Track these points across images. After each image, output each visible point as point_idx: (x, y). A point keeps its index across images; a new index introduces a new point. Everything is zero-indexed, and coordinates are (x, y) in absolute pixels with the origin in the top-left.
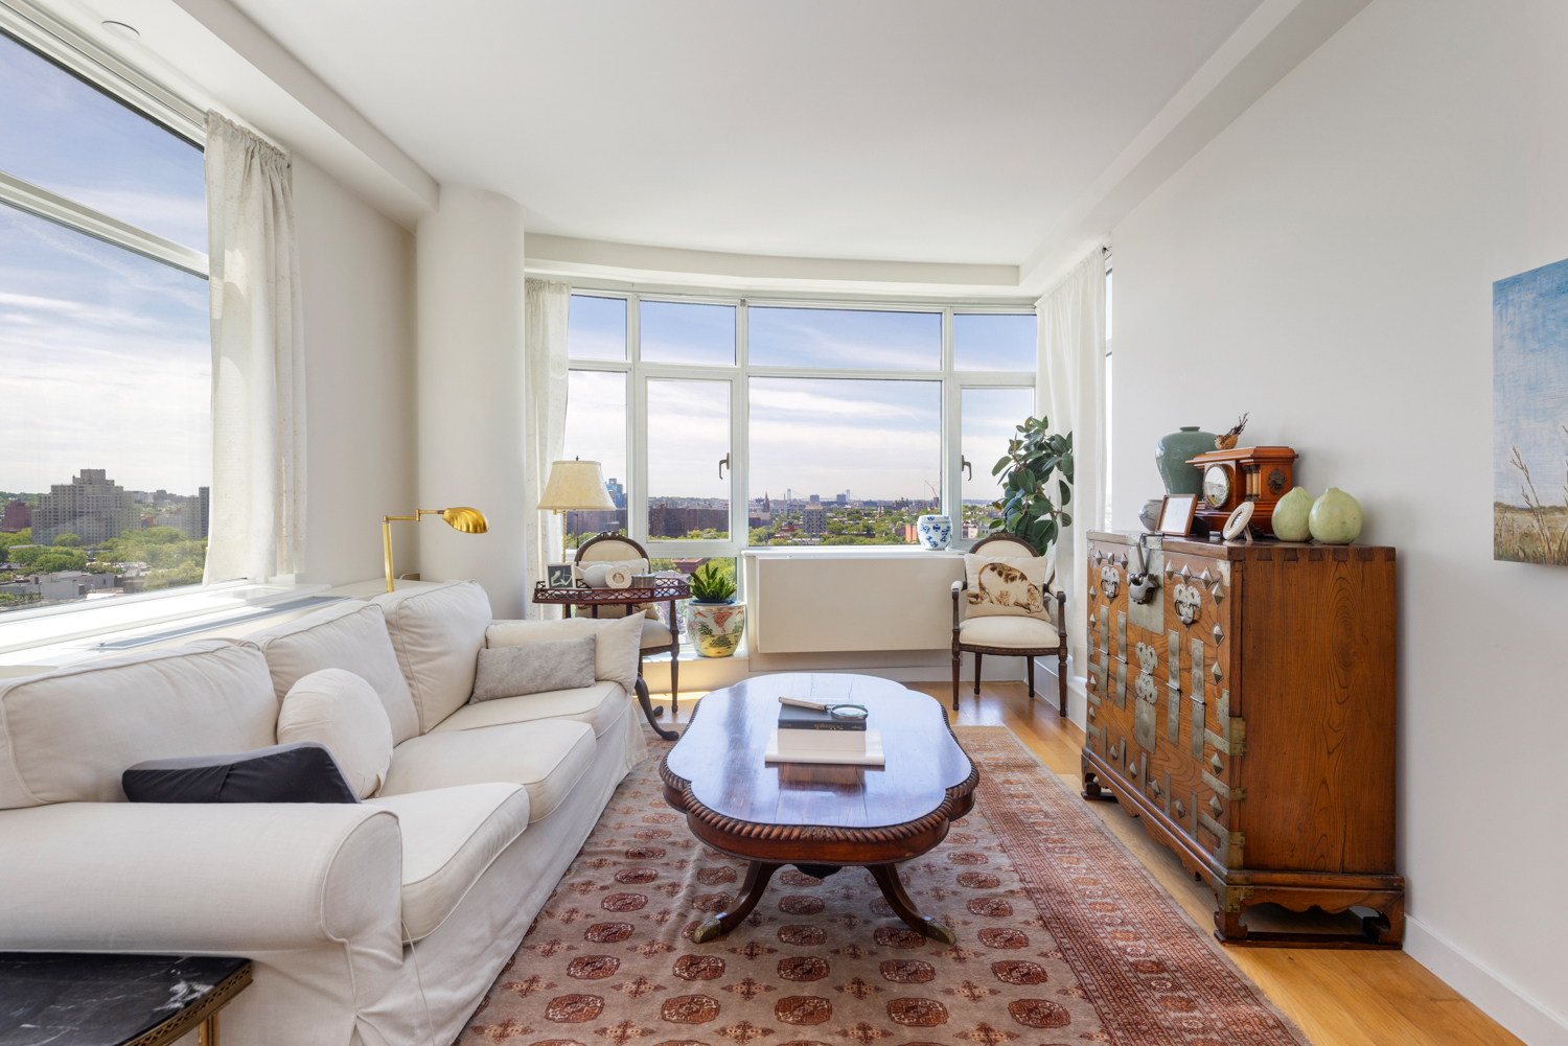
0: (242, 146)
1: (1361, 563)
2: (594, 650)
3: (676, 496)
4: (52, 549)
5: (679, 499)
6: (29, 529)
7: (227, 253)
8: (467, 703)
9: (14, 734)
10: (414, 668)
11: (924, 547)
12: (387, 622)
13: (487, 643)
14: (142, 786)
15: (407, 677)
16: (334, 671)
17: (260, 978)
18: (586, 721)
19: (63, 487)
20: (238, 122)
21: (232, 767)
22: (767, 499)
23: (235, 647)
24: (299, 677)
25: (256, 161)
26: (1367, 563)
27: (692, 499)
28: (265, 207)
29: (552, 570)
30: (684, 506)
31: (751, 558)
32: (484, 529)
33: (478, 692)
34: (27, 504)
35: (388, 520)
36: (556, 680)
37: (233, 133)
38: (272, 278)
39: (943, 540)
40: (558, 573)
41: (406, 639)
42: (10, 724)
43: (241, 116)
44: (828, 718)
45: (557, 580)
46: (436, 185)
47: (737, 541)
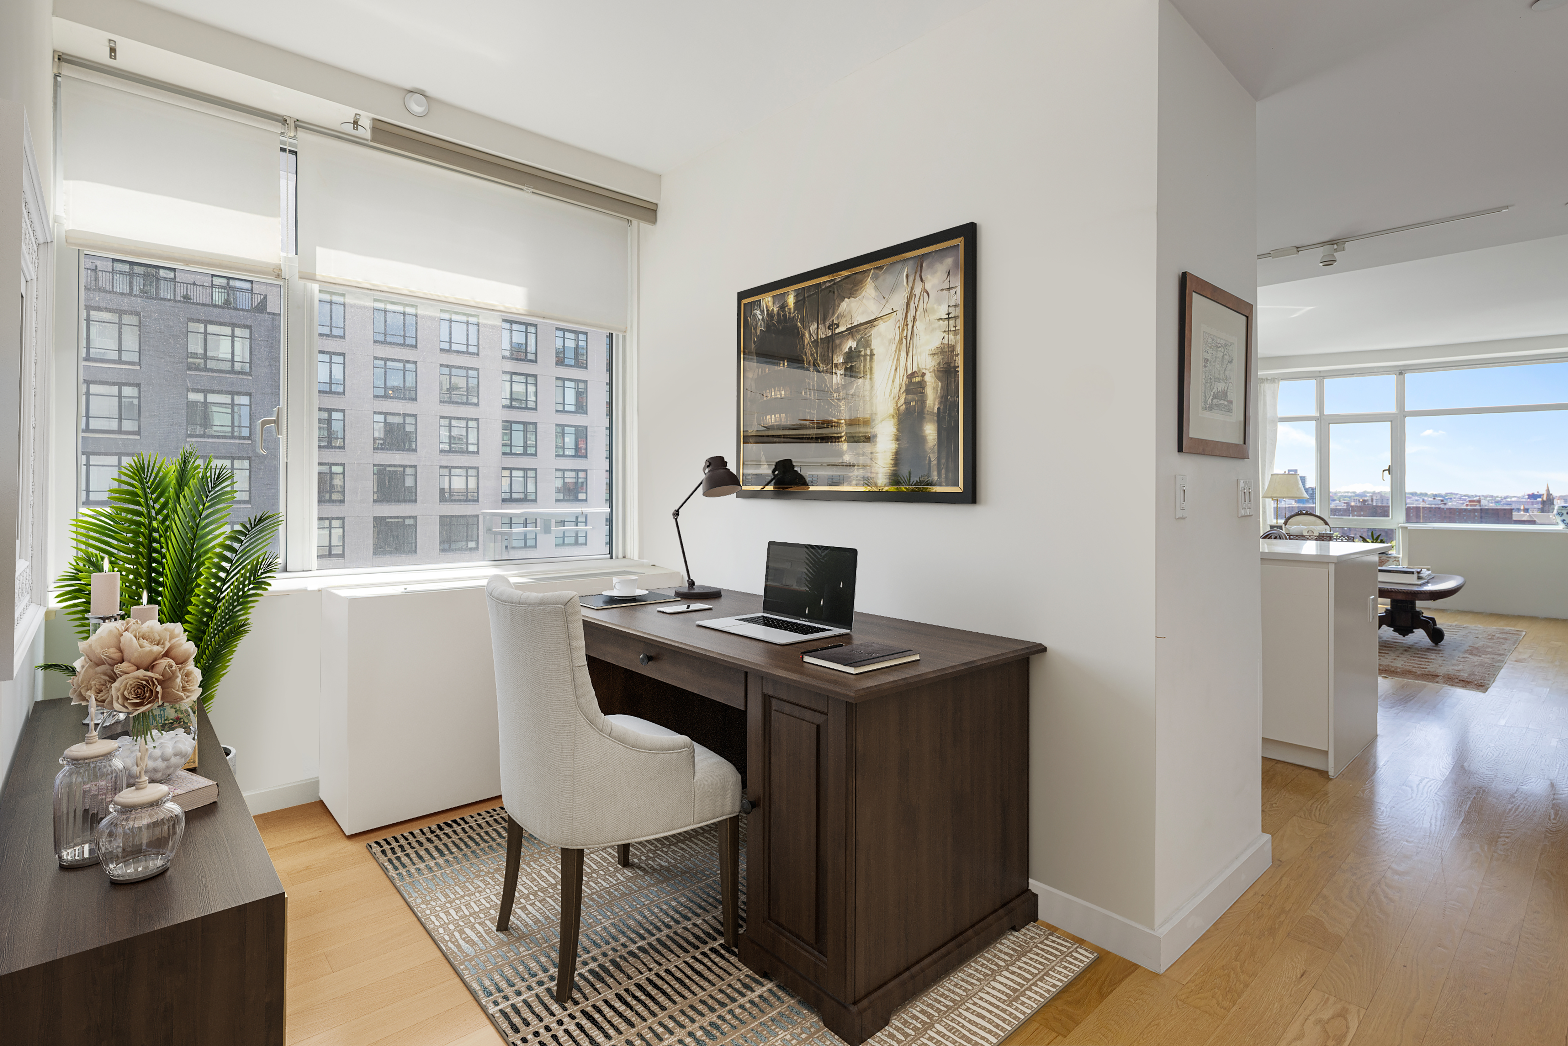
22: (1549, 495)
31: (1404, 528)
47: (1396, 520)
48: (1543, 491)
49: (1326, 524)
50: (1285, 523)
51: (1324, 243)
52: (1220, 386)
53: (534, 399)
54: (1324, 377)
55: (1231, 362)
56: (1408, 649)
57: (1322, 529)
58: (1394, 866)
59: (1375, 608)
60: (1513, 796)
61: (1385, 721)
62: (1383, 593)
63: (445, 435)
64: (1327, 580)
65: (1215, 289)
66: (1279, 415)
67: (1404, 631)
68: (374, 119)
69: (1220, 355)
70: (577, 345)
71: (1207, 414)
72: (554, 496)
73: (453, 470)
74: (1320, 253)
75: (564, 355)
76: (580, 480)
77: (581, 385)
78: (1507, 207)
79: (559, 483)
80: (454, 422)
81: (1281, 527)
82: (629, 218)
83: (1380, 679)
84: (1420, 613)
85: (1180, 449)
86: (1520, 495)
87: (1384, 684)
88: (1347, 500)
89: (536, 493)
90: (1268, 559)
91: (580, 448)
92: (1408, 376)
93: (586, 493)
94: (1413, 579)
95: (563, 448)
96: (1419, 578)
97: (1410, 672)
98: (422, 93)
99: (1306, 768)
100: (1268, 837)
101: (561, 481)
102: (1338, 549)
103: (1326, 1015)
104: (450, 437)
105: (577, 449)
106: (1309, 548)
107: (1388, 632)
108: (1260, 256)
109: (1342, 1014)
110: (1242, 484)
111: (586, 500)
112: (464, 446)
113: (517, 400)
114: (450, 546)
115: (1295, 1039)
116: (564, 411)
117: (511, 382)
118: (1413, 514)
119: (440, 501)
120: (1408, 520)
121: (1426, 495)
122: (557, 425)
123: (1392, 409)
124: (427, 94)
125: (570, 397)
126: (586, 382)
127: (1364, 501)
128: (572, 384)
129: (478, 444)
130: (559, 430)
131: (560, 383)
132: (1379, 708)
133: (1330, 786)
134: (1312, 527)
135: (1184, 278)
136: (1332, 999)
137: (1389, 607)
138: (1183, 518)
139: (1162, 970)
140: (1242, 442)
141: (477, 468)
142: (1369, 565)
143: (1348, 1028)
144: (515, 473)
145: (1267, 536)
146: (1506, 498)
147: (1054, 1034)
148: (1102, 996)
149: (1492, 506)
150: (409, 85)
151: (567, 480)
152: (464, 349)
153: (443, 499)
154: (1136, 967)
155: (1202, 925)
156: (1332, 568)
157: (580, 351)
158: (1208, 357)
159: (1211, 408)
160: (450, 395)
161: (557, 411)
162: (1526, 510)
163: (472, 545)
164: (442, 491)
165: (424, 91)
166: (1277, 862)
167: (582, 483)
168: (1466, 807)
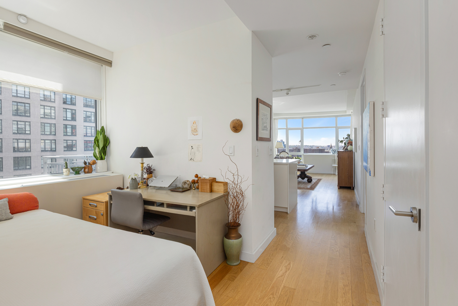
11: (332, 154)
22: (331, 146)
31: (303, 155)
39: (334, 153)
47: (302, 153)
48: (330, 145)
49: (288, 154)
50: (280, 154)
51: (286, 89)
52: (265, 125)
53: (54, 115)
54: (287, 119)
55: (267, 119)
56: (304, 183)
57: (287, 155)
58: (300, 231)
59: (297, 174)
60: (321, 213)
61: (299, 200)
62: (298, 170)
63: (15, 127)
64: (287, 168)
65: (264, 102)
66: (278, 128)
67: (303, 179)
68: (5, 23)
69: (265, 117)
70: (72, 97)
71: (263, 131)
72: (63, 149)
73: (19, 140)
74: (286, 91)
75: (66, 100)
76: (73, 144)
77: (74, 111)
78: (320, 85)
79: (65, 145)
80: (19, 123)
81: (278, 155)
82: (102, 64)
83: (298, 190)
84: (306, 174)
85: (257, 140)
86: (326, 146)
87: (299, 191)
88: (293, 147)
89: (56, 148)
90: (275, 164)
91: (74, 133)
92: (304, 119)
93: (76, 148)
94: (304, 167)
95: (67, 133)
96: (306, 166)
97: (304, 188)
98: (25, 16)
99: (284, 212)
100: (276, 228)
101: (66, 144)
102: (290, 161)
103: (286, 265)
104: (18, 128)
105: (72, 133)
106: (284, 161)
107: (300, 179)
108: (273, 91)
109: (289, 264)
110: (270, 147)
111: (76, 150)
112: (24, 131)
113: (47, 115)
114: (18, 168)
115: (281, 271)
116: (66, 120)
117: (44, 109)
118: (306, 151)
119: (13, 152)
120: (304, 152)
121: (308, 146)
122: (64, 125)
123: (301, 127)
124: (27, 17)
125: (69, 115)
126: (75, 110)
127: (296, 148)
128: (70, 111)
129: (30, 131)
130: (65, 126)
131: (65, 110)
132: (298, 197)
133: (288, 215)
134: (285, 155)
135: (257, 99)
136: (288, 261)
137: (300, 173)
138: (258, 156)
139: (253, 262)
140: (269, 137)
141: (30, 140)
142: (296, 164)
143: (290, 266)
144: (46, 141)
145: (275, 158)
146: (324, 146)
147: (231, 281)
148: (241, 270)
149: (321, 148)
150: (20, 13)
151: (68, 144)
152: (23, 96)
153: (14, 150)
154: (248, 263)
155: (262, 250)
156: (288, 165)
157: (73, 99)
158: (263, 118)
159: (263, 130)
160: (17, 113)
161: (64, 120)
162: (327, 149)
163: (28, 167)
164: (14, 148)
165: (26, 15)
166: (277, 234)
167: (74, 145)
168: (313, 217)
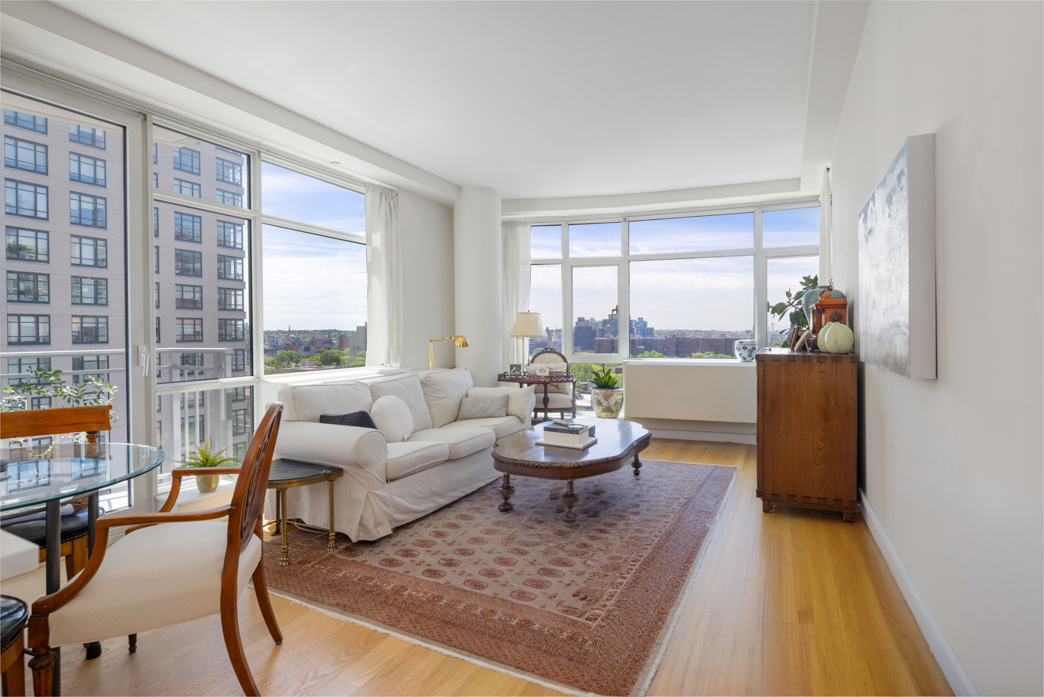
0: (378, 192)
1: (834, 364)
2: (508, 401)
3: (685, 329)
4: (357, 359)
5: (687, 331)
6: (348, 349)
7: (373, 235)
8: (455, 421)
9: (294, 400)
10: (432, 402)
12: (421, 382)
13: (467, 396)
14: (325, 419)
15: (428, 405)
16: (392, 397)
17: (345, 475)
18: (492, 429)
19: (361, 327)
20: (376, 183)
21: (344, 416)
23: (359, 384)
24: (380, 397)
25: (384, 197)
26: (838, 364)
27: (697, 331)
28: (386, 215)
29: (512, 367)
30: (691, 336)
32: (467, 345)
33: (460, 416)
34: (348, 336)
35: (431, 341)
36: (489, 413)
37: (375, 187)
38: (388, 242)
40: (515, 368)
41: (429, 390)
42: (293, 397)
43: (378, 180)
44: (566, 428)
45: (514, 372)
46: (459, 188)
